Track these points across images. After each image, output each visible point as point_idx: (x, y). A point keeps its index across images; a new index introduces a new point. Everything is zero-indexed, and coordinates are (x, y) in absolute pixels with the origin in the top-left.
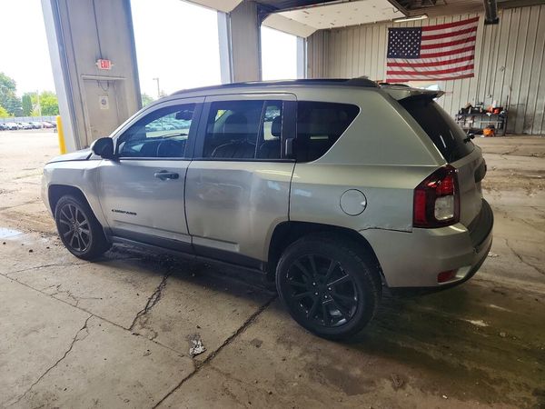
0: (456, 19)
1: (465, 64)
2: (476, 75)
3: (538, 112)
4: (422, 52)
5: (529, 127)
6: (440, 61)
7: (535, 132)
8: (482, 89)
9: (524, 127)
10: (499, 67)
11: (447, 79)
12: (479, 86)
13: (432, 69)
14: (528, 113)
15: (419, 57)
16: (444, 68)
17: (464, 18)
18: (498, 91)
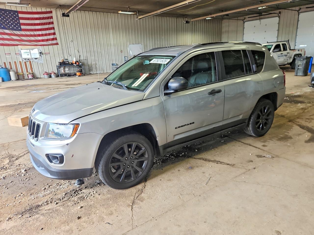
0: (39, 10)
1: (52, 37)
2: (59, 43)
3: (93, 63)
4: (23, 27)
5: (91, 70)
6: (36, 34)
7: (94, 73)
8: (65, 51)
9: (89, 71)
10: (70, 40)
11: (44, 45)
12: (62, 50)
13: (32, 38)
14: (89, 63)
15: (21, 30)
16: (40, 38)
17: (44, 10)
18: (73, 53)
